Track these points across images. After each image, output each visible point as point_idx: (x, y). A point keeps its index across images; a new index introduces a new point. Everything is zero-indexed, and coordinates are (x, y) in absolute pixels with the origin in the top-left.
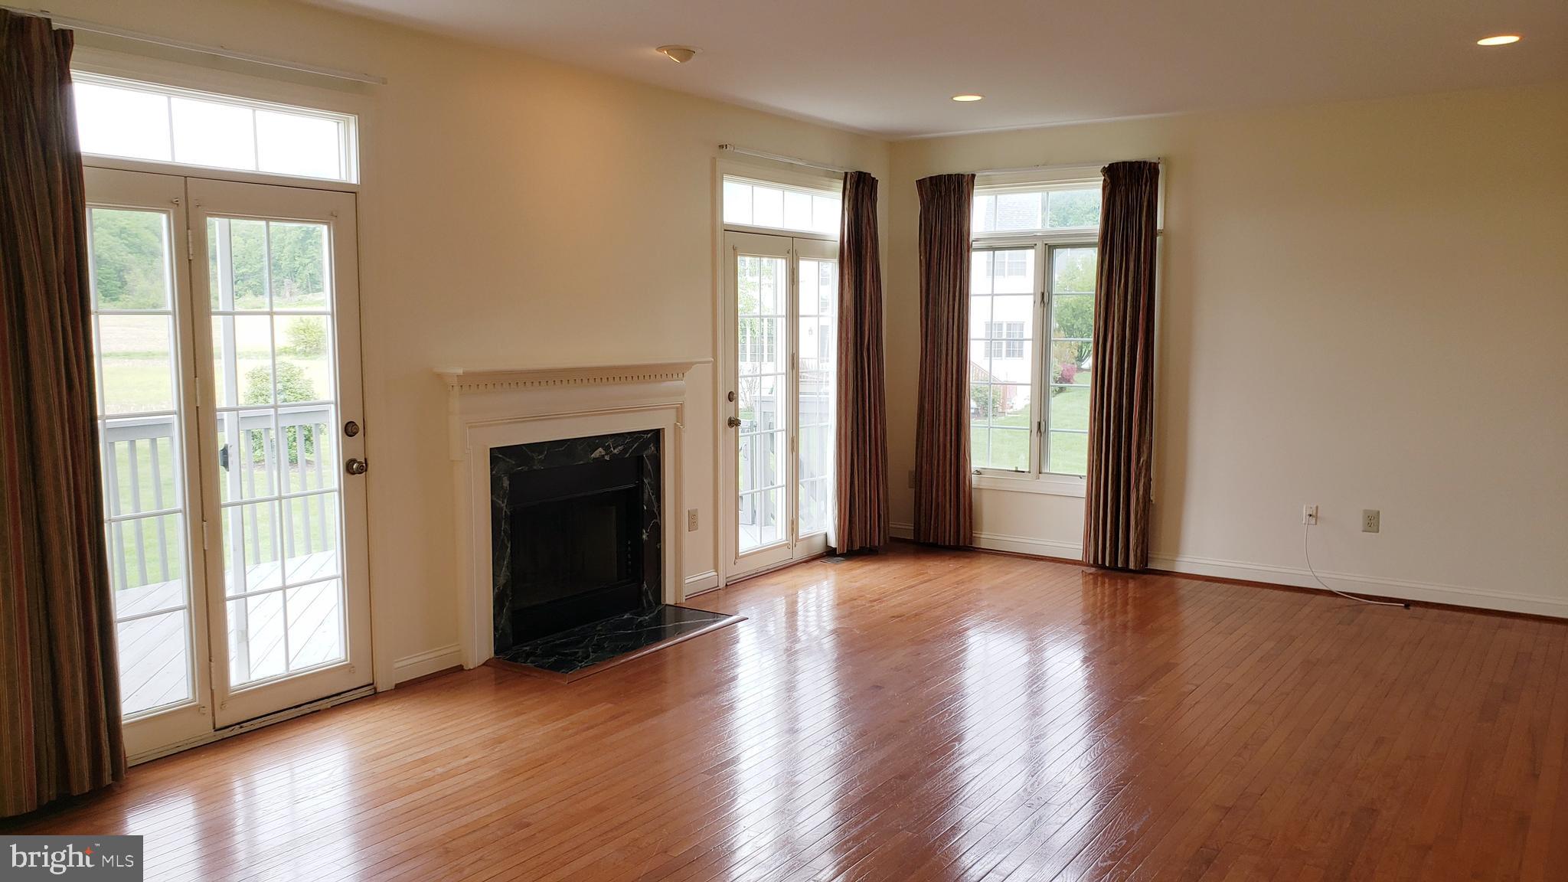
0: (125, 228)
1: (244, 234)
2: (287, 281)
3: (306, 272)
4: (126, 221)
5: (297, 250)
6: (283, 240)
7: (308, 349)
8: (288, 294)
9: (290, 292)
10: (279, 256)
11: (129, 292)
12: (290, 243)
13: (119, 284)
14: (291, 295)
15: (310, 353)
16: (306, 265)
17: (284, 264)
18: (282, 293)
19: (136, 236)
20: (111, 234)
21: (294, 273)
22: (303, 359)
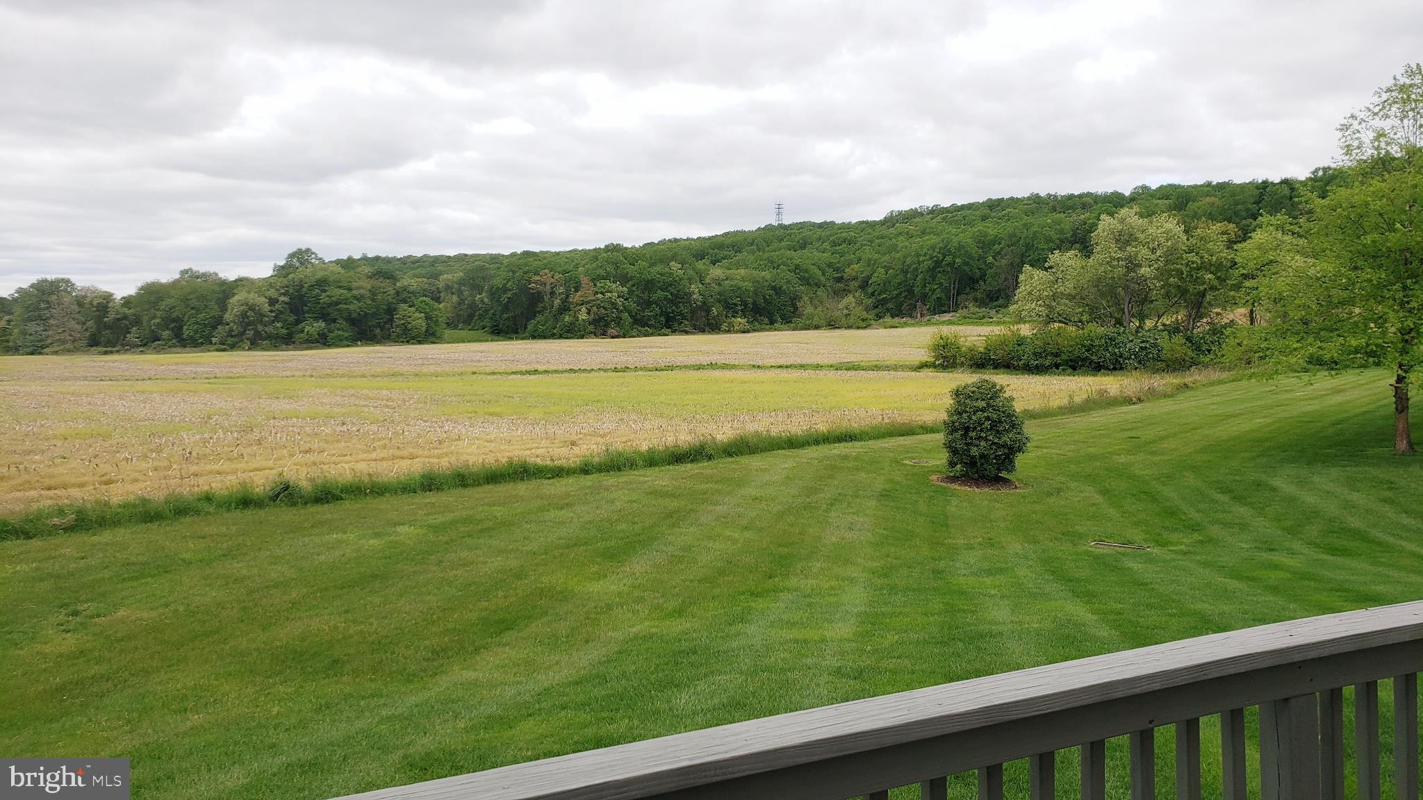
0: (799, 265)
1: (885, 266)
2: (919, 304)
3: (934, 297)
4: (800, 260)
5: (928, 278)
6: (917, 269)
7: (946, 363)
8: (919, 315)
9: (921, 314)
10: (913, 283)
11: (799, 316)
12: (922, 272)
13: (792, 309)
14: (921, 317)
15: (947, 366)
16: (935, 290)
17: (916, 290)
18: (914, 314)
19: (806, 271)
20: (789, 270)
21: (924, 298)
22: (942, 372)
